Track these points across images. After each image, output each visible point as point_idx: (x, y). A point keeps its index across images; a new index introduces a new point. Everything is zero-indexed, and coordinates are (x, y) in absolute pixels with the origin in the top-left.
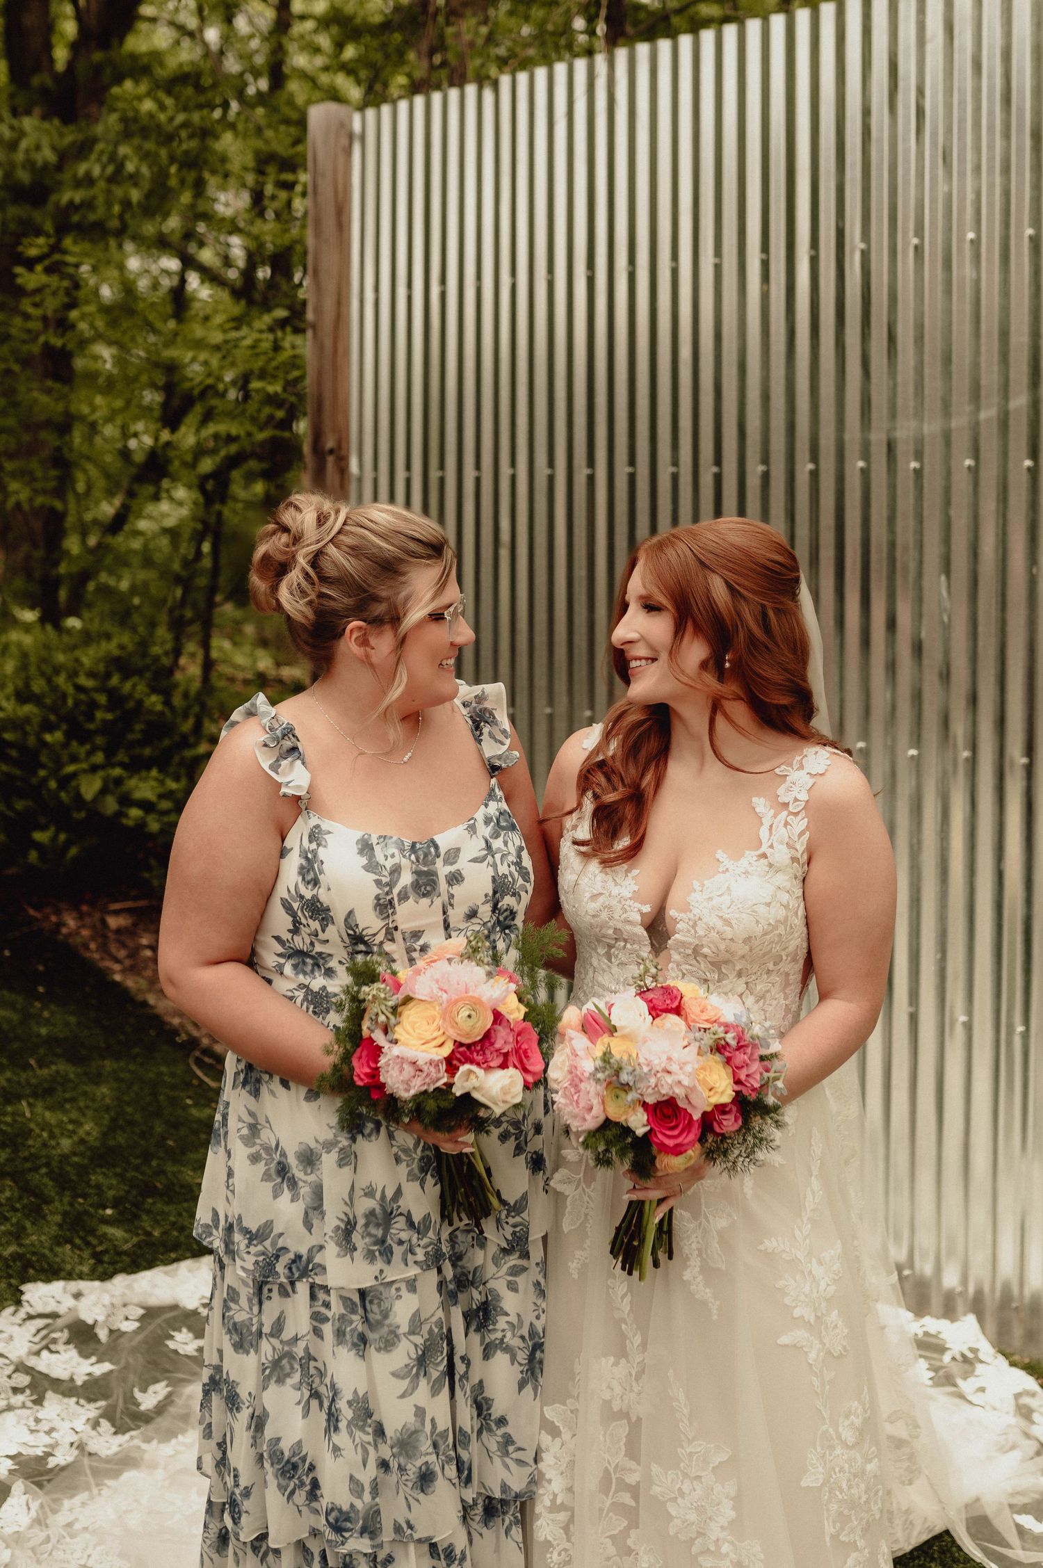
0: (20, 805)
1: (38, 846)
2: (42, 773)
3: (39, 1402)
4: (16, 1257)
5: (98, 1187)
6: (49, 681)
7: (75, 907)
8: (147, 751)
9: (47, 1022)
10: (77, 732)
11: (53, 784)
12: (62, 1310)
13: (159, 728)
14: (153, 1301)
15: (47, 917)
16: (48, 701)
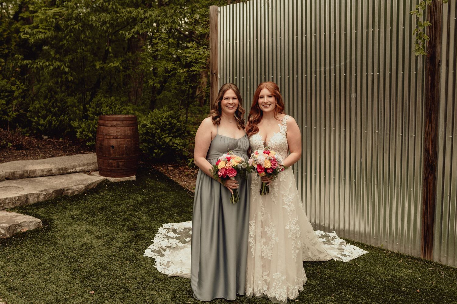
0: (151, 145)
1: (155, 153)
2: (156, 138)
3: (168, 239)
4: (160, 220)
5: (173, 211)
6: (157, 120)
7: (162, 166)
8: (177, 134)
9: (160, 185)
10: (162, 130)
11: (158, 140)
12: (170, 227)
13: (179, 129)
14: (186, 227)
15: (157, 168)
16: (157, 124)
